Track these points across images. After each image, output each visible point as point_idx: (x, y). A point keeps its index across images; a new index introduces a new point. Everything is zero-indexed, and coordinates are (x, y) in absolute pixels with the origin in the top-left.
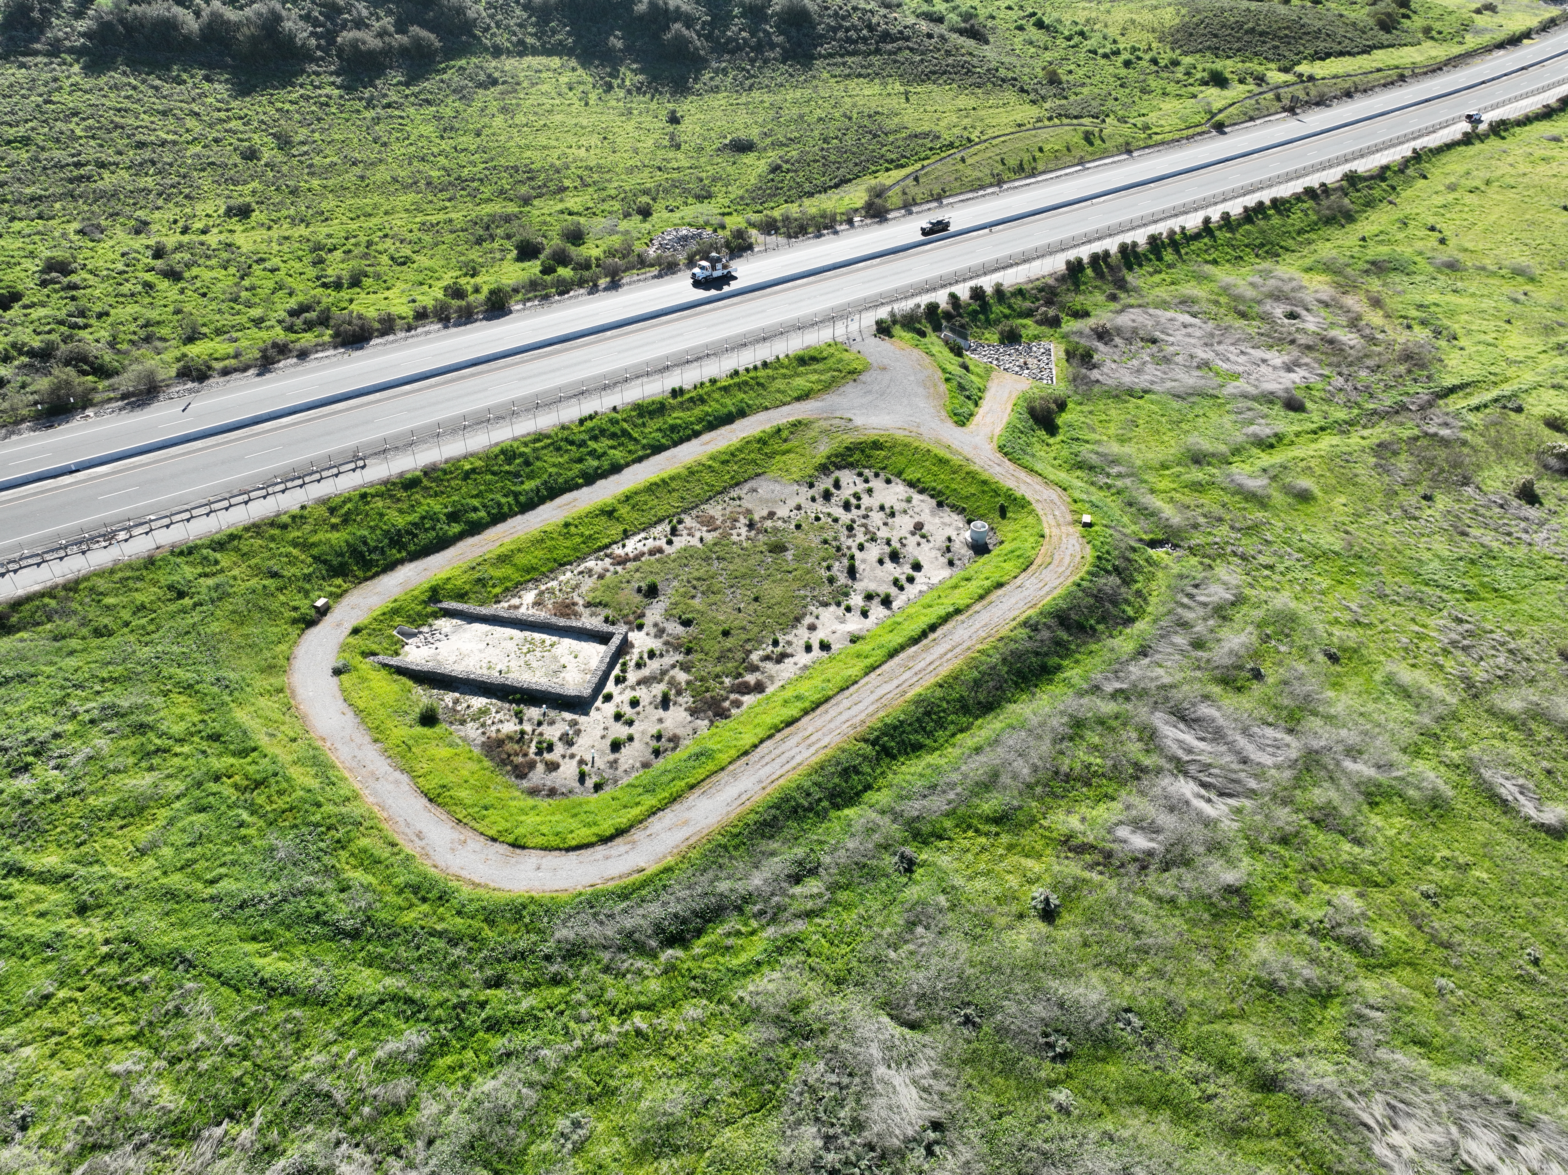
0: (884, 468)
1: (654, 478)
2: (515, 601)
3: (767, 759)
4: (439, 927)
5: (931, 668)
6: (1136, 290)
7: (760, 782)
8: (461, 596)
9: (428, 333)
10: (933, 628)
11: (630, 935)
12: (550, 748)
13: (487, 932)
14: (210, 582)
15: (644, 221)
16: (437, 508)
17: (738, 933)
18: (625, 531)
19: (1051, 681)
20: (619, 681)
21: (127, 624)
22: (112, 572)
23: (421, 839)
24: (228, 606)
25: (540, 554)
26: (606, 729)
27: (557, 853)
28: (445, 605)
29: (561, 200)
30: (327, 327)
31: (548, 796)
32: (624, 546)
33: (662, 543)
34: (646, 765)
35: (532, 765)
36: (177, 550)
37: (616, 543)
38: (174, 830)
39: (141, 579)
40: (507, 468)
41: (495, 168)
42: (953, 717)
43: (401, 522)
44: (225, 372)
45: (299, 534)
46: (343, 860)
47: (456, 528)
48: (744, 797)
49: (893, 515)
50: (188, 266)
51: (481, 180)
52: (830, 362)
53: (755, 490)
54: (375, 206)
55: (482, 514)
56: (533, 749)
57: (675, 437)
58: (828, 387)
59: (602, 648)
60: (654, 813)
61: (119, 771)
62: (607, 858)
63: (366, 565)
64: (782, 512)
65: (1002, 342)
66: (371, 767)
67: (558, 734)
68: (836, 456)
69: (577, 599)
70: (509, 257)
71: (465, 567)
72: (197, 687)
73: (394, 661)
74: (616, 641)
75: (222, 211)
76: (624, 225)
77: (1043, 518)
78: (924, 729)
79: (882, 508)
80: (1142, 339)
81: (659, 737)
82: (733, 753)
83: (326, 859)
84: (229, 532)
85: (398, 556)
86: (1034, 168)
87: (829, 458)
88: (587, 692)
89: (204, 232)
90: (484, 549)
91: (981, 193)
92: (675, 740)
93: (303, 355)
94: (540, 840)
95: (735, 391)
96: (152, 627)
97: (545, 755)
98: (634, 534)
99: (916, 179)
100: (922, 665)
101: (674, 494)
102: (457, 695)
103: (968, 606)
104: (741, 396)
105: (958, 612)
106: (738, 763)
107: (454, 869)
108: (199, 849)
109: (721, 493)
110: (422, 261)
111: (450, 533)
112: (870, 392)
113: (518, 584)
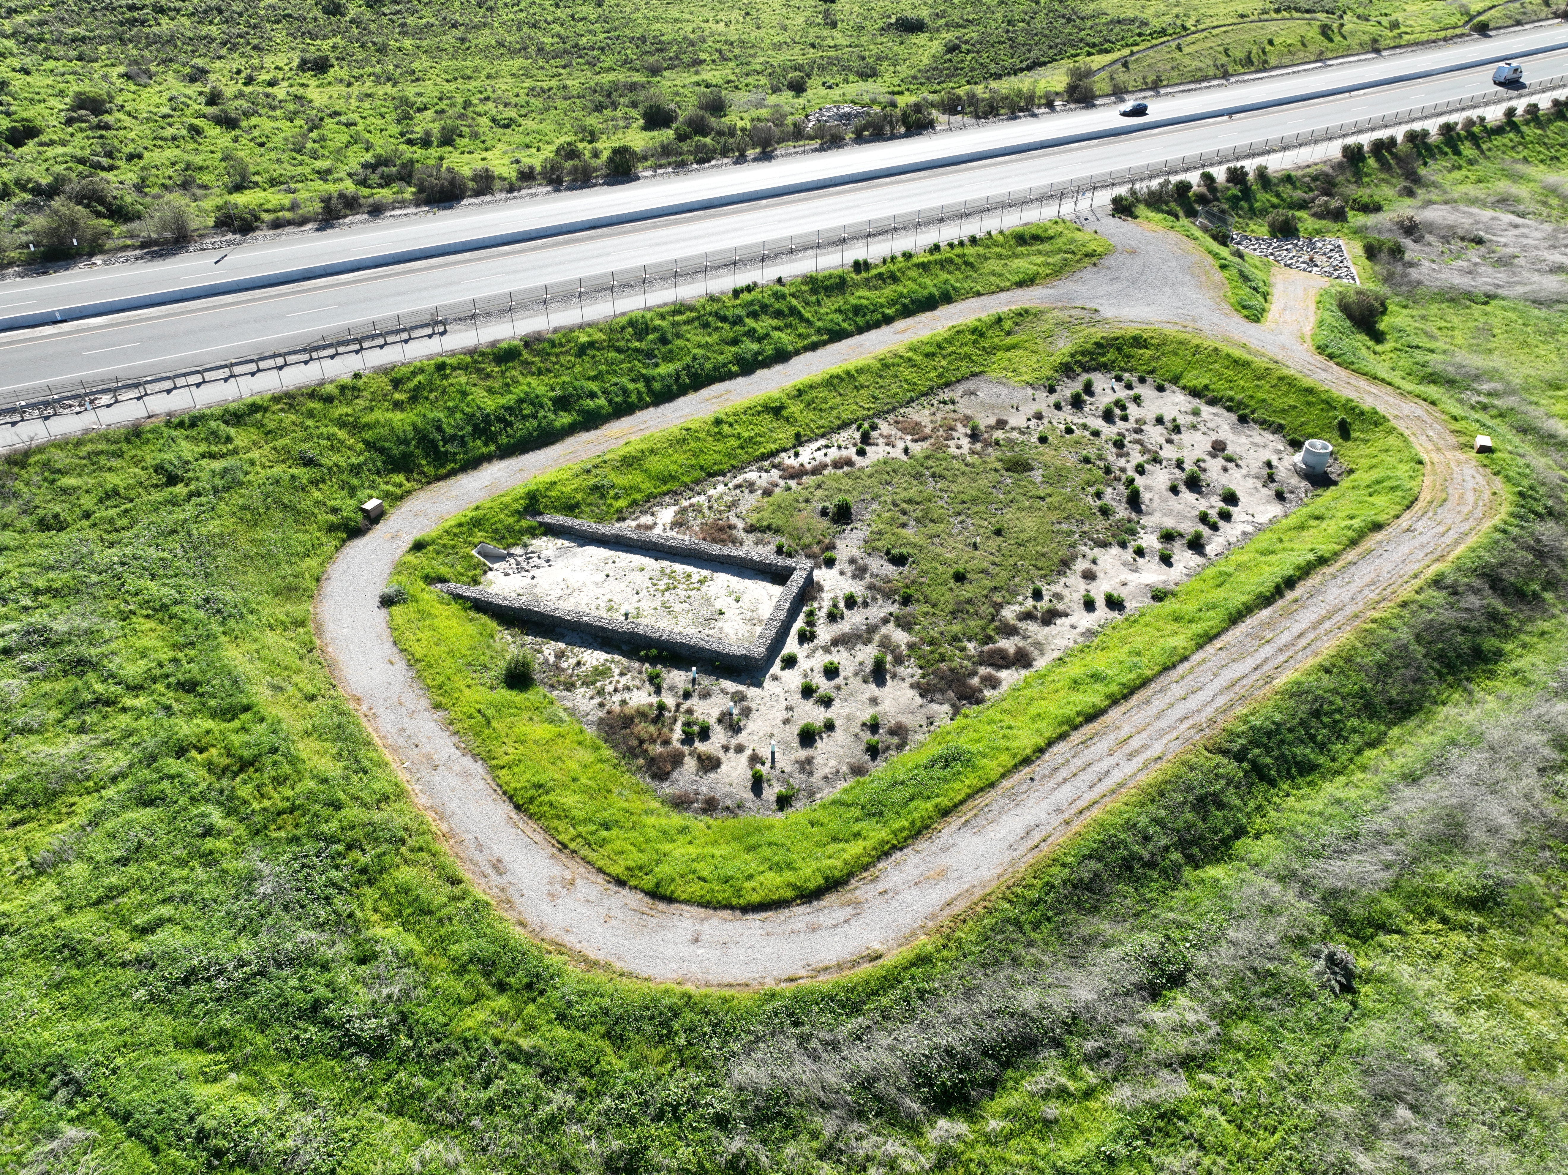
0: (1152, 372)
1: (836, 370)
2: (646, 520)
3: (1063, 774)
4: (525, 1043)
5: (1303, 642)
6: (1435, 185)
7: (1059, 810)
8: (571, 508)
9: (533, 195)
10: (1290, 583)
11: (867, 1084)
12: (705, 734)
13: (612, 1060)
14: (217, 465)
15: (798, 97)
16: (541, 390)
17: (1063, 1093)
18: (798, 435)
19: (1492, 675)
20: (804, 637)
21: (87, 515)
22: (79, 443)
23: (500, 873)
24: (236, 499)
25: (681, 458)
26: (789, 709)
27: (726, 914)
28: (547, 519)
29: (697, 73)
30: (409, 184)
31: (704, 811)
32: (797, 455)
33: (851, 452)
34: (857, 771)
35: (677, 760)
36: (175, 420)
37: (785, 450)
38: (99, 832)
39: (119, 455)
40: (637, 344)
41: (618, 38)
42: (1354, 722)
43: (490, 404)
44: (277, 225)
45: (349, 410)
46: (369, 905)
47: (565, 419)
48: (1037, 836)
49: (1177, 429)
50: (247, 115)
51: (602, 49)
52: (1059, 242)
53: (973, 393)
54: (476, 69)
55: (602, 401)
56: (677, 734)
57: (861, 321)
58: (1058, 272)
59: (776, 590)
60: (887, 854)
61: (31, 731)
62: (813, 929)
63: (439, 458)
64: (1017, 420)
65: (1273, 235)
66: (426, 748)
67: (716, 713)
68: (1083, 354)
69: (734, 520)
70: (634, 125)
71: (576, 468)
72: (174, 609)
73: (470, 592)
74: (797, 580)
75: (295, 64)
76: (772, 99)
77: (1412, 439)
78: (1313, 738)
79: (1160, 421)
80: (1463, 239)
81: (874, 727)
82: (1006, 759)
83: (339, 902)
84: (250, 400)
85: (484, 450)
86: (1265, 62)
87: (1073, 355)
88: (759, 651)
89: (272, 84)
90: (603, 448)
91: (1204, 84)
92: (899, 732)
93: (376, 211)
94: (696, 889)
95: (936, 270)
96: (124, 522)
97: (697, 744)
98: (810, 440)
99: (1125, 65)
100: (1286, 637)
101: (864, 392)
102: (562, 645)
103: (1336, 554)
104: (944, 276)
105: (1322, 561)
106: (1017, 777)
107: (553, 932)
108: (132, 869)
109: (926, 394)
110: (529, 124)
111: (557, 424)
112: (1117, 279)
113: (649, 497)
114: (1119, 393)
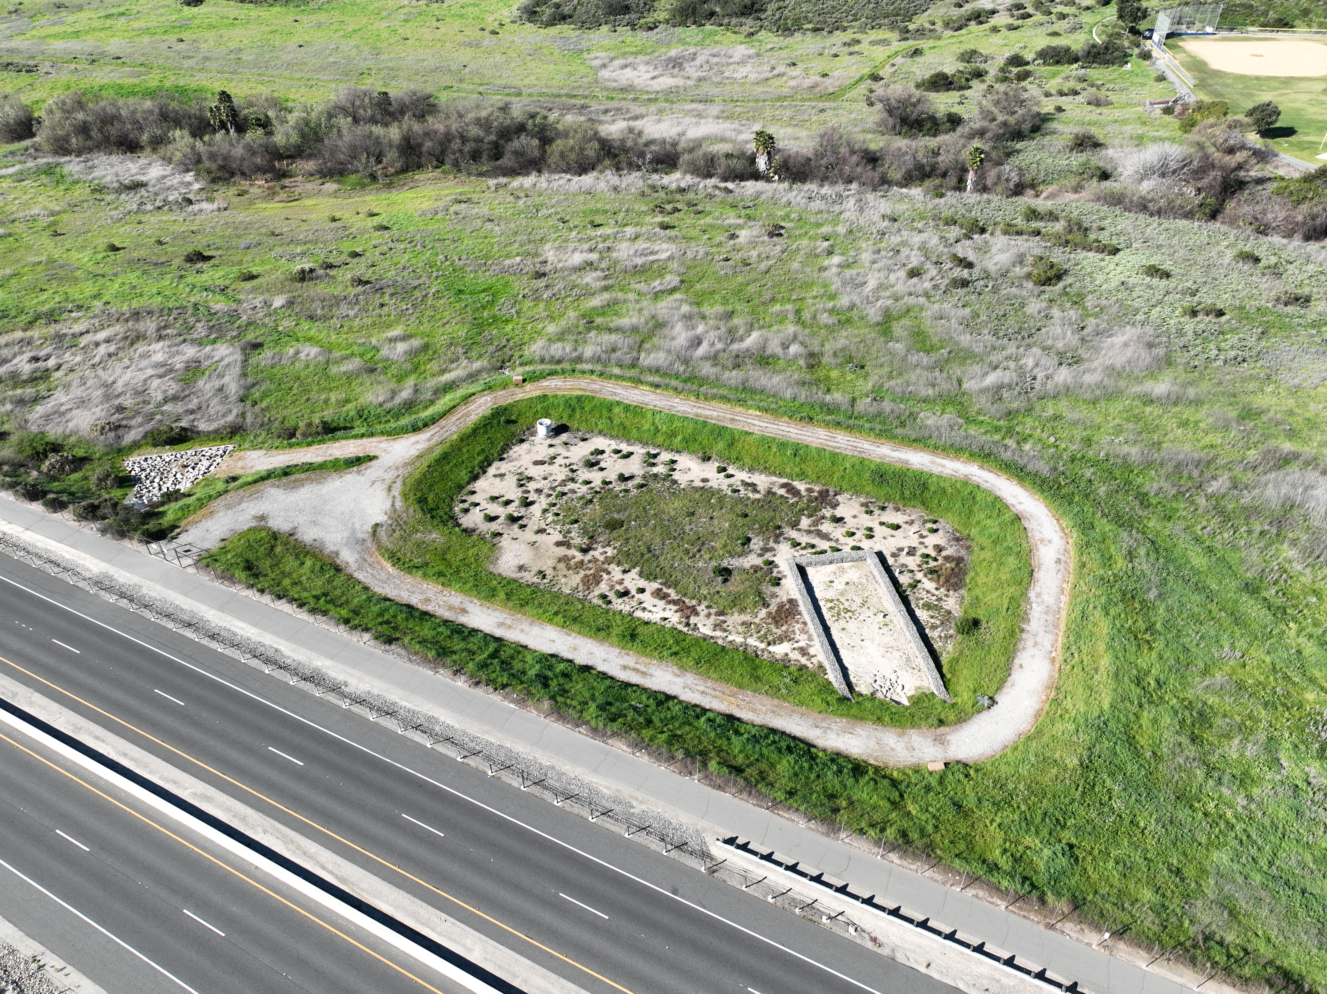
12: (926, 556)
26: (885, 538)
34: (897, 509)
56: (935, 564)
67: (911, 558)
69: (762, 616)
81: (870, 512)
92: (865, 505)
114: (487, 506)
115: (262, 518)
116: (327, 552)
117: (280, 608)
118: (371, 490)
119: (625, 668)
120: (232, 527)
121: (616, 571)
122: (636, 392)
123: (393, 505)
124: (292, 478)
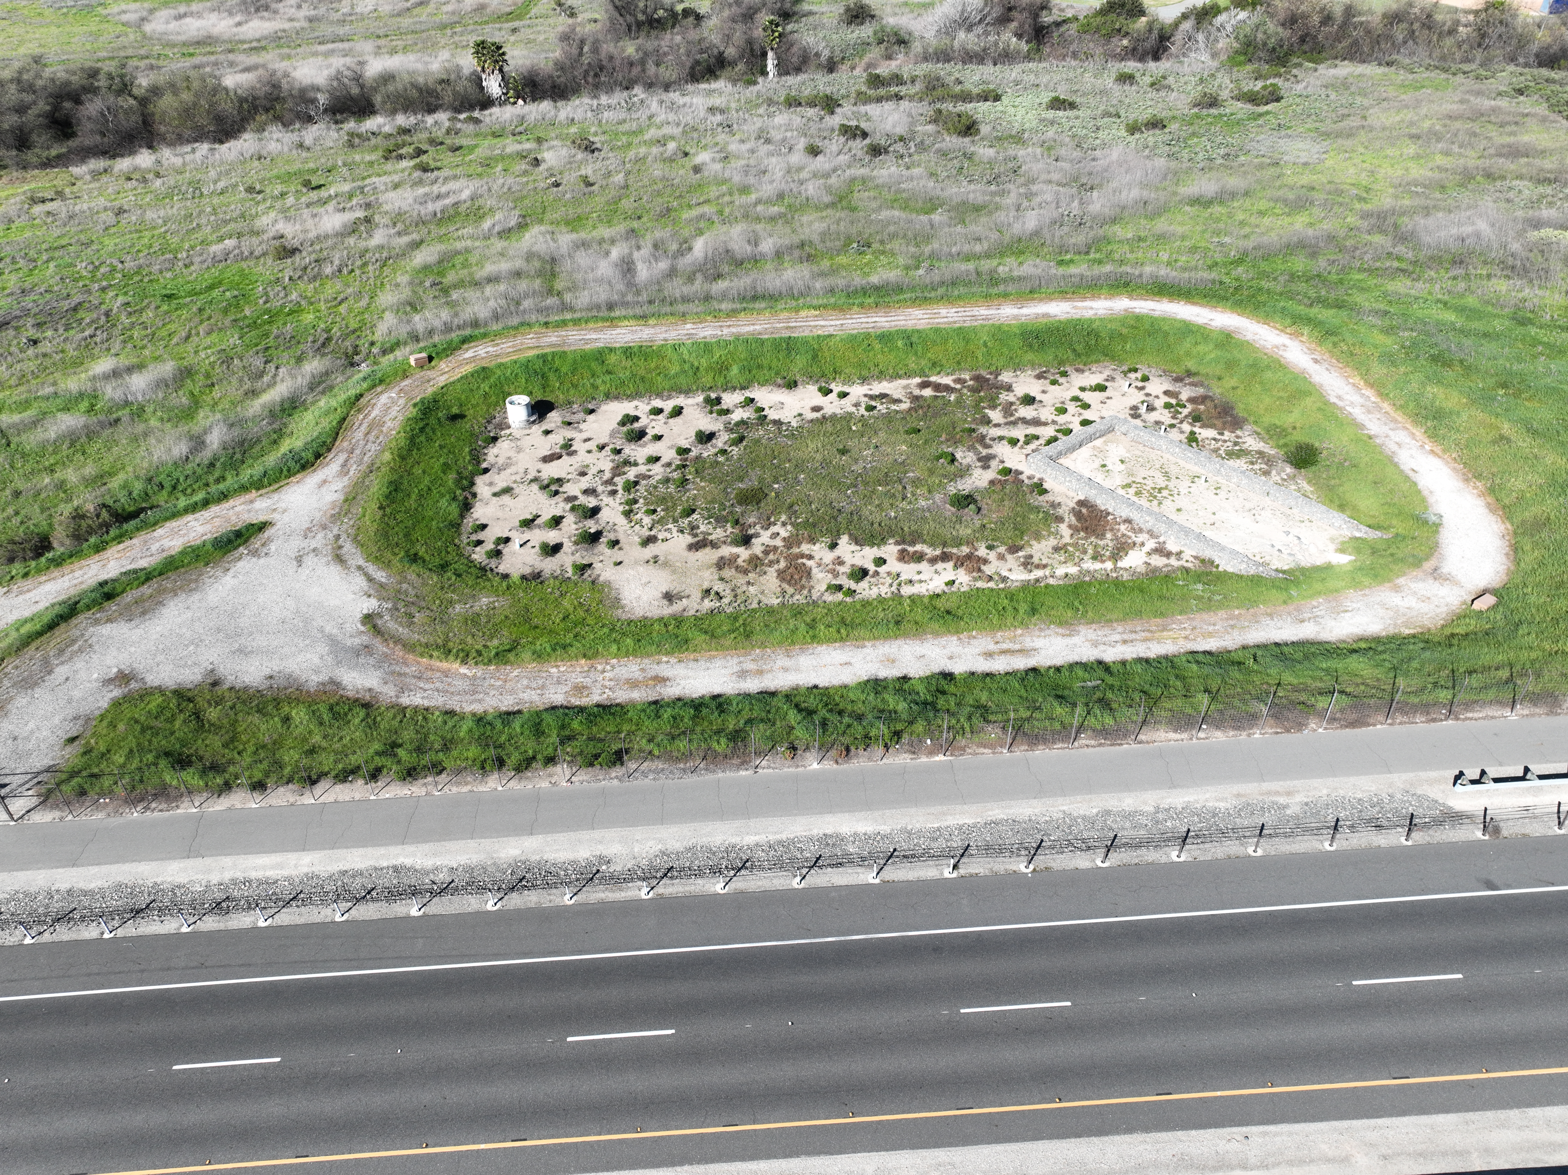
12: (1168, 406)
26: (1103, 402)
33: (890, 566)
35: (1192, 400)
53: (668, 597)
56: (1187, 410)
69: (1068, 533)
81: (1054, 383)
114: (526, 536)
115: (123, 677)
116: (312, 686)
117: (329, 798)
118: (305, 572)
119: (989, 655)
120: (70, 712)
121: (819, 551)
122: (618, 331)
123: (370, 579)
124: (129, 597)
